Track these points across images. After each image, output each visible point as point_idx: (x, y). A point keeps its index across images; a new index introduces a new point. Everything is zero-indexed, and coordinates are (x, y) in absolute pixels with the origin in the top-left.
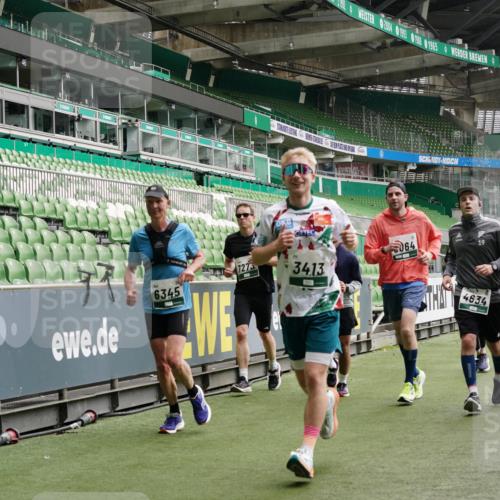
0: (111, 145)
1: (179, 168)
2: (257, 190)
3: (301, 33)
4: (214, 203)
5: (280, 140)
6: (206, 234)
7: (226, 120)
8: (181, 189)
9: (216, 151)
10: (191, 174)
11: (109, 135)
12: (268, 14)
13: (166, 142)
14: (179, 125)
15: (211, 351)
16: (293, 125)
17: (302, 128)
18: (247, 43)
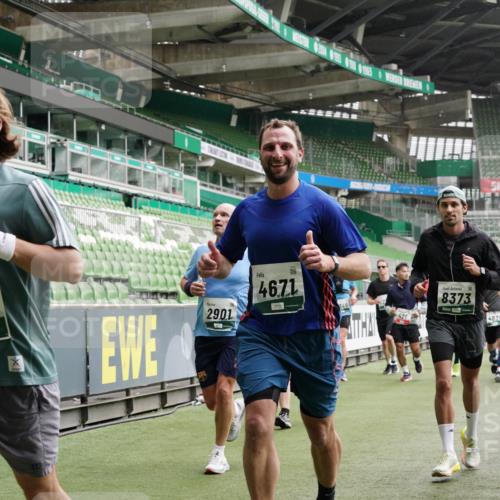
0: (39, 165)
1: (108, 189)
2: (187, 213)
3: (235, 55)
4: (142, 225)
5: (211, 163)
6: (133, 256)
7: (156, 141)
8: (108, 210)
9: (145, 173)
10: (120, 196)
11: (37, 154)
12: (201, 35)
13: (95, 162)
14: (109, 145)
15: (136, 375)
16: (224, 148)
17: (233, 151)
18: (179, 64)
